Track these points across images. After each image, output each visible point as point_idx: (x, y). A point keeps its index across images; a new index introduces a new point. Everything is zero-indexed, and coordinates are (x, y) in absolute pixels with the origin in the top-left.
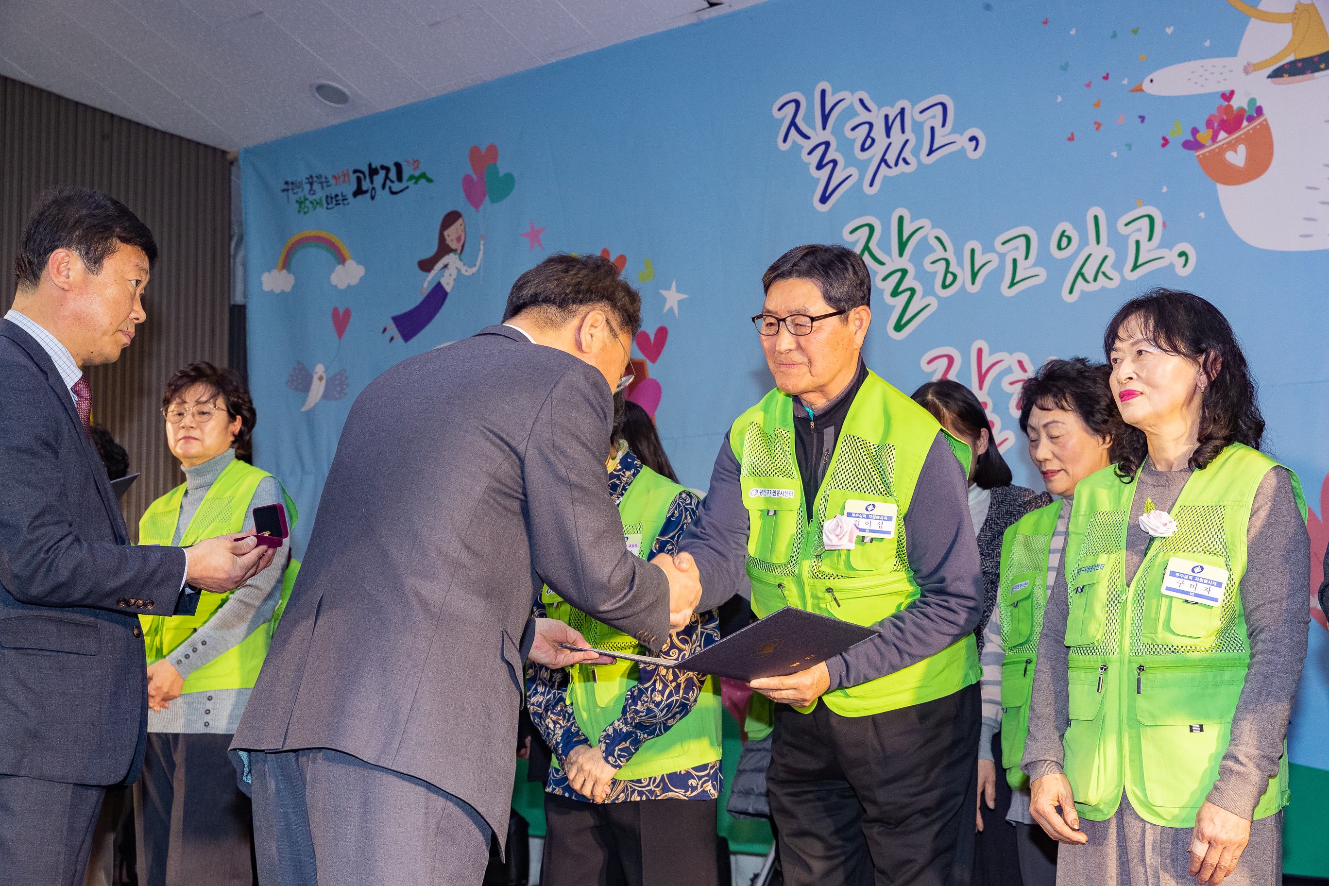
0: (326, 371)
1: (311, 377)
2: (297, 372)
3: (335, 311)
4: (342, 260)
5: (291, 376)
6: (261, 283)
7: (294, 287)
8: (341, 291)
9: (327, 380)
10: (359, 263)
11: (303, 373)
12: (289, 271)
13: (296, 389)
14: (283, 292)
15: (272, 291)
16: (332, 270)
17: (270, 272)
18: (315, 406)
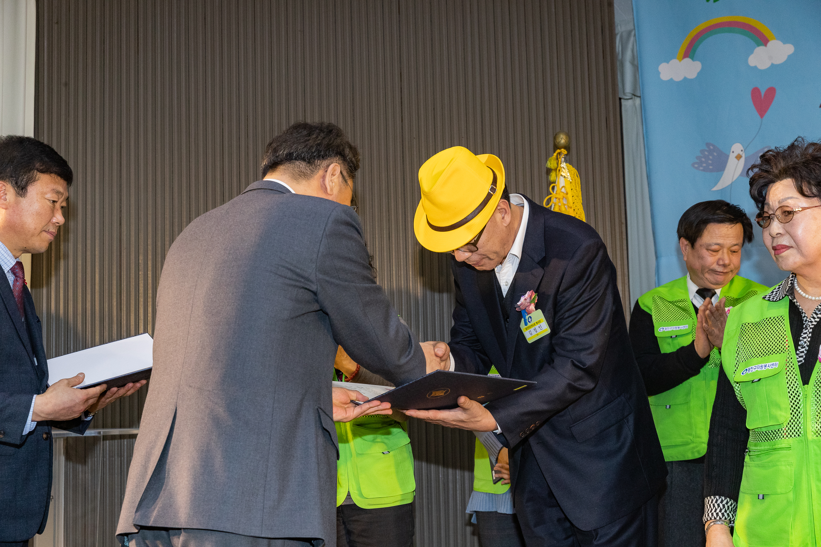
0: (745, 150)
1: (727, 157)
2: (706, 153)
3: (755, 92)
4: (764, 41)
5: (698, 158)
6: (659, 73)
7: (699, 74)
8: (761, 70)
9: (746, 159)
10: (785, 41)
11: (715, 154)
12: (693, 59)
13: (705, 170)
14: (685, 79)
15: (671, 79)
16: (752, 52)
17: (668, 62)
18: (731, 184)
